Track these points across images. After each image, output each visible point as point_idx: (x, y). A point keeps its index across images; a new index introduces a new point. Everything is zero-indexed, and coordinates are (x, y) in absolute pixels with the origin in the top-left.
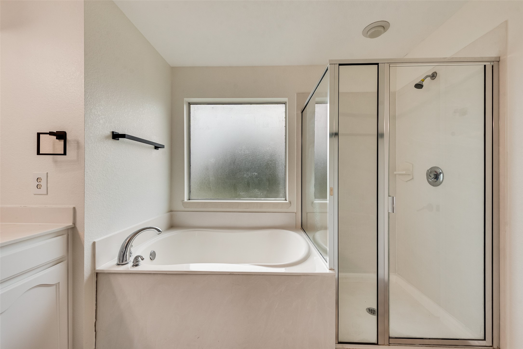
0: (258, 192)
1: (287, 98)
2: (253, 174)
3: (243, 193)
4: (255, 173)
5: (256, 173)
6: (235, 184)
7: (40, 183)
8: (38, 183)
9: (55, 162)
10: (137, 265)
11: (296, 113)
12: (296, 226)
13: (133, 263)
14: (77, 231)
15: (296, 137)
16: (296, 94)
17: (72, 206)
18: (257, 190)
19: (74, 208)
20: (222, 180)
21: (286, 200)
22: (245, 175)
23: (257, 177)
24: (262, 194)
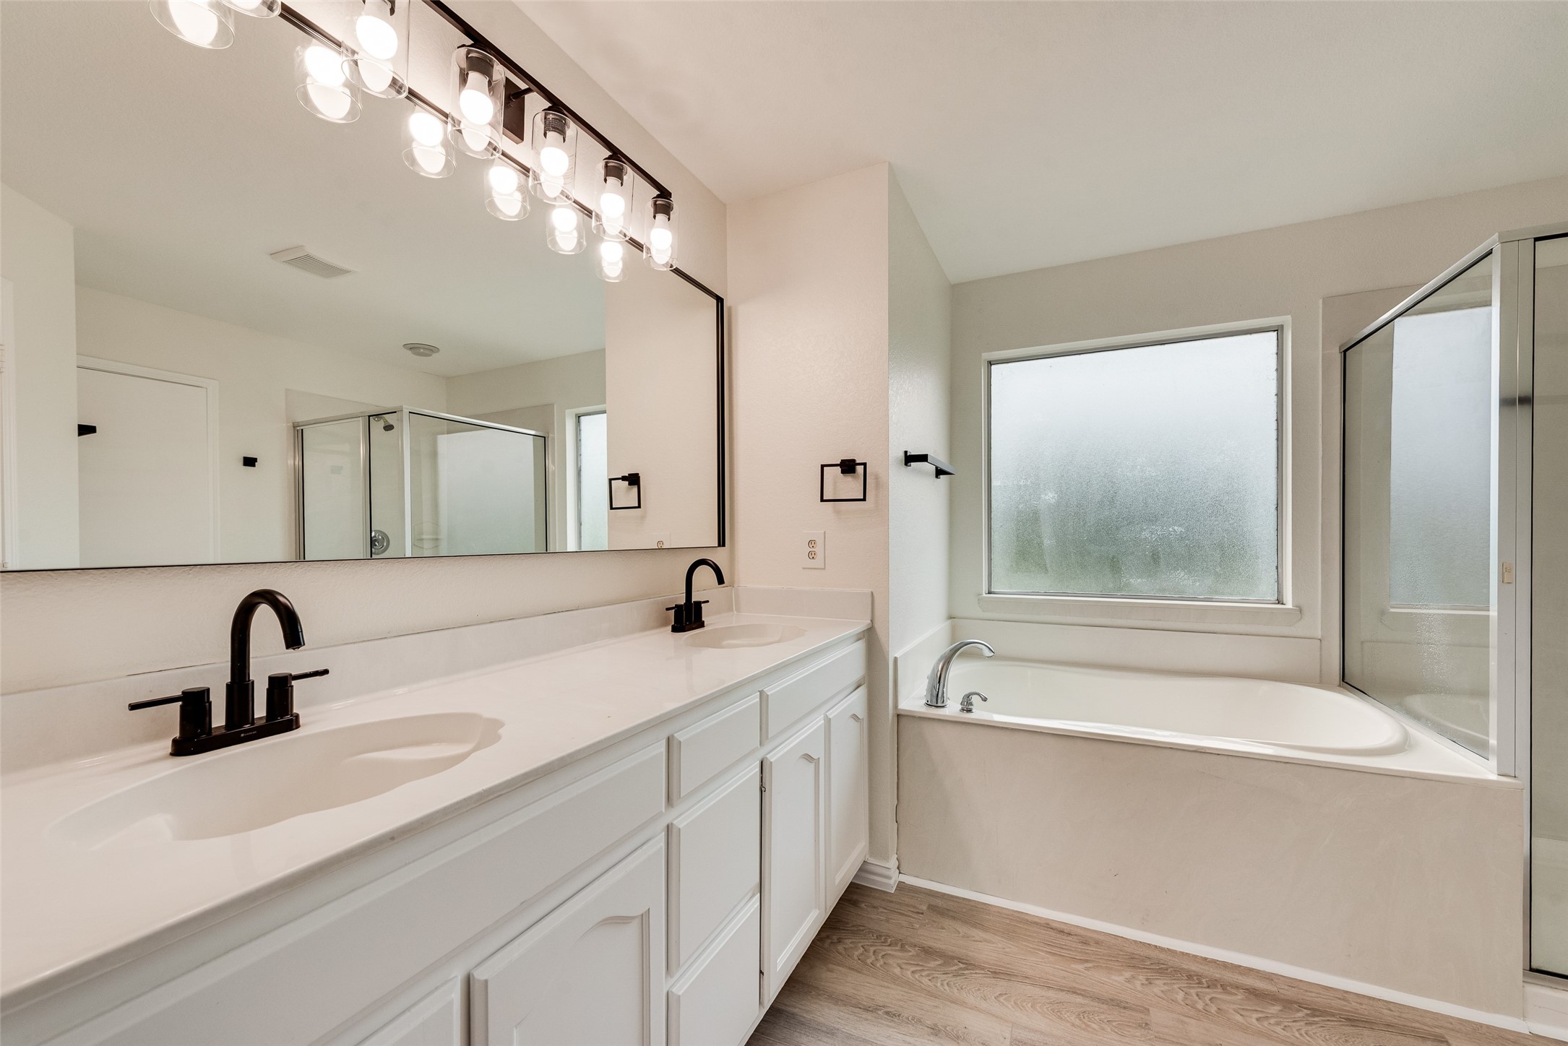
0: (1185, 579)
1: (1289, 316)
2: (1171, 529)
3: (1139, 580)
4: (1176, 528)
5: (1179, 526)
6: (1113, 557)
7: (813, 549)
8: (811, 550)
9: (838, 512)
10: (969, 711)
11: (1321, 356)
12: (1321, 677)
13: (961, 704)
14: (876, 634)
15: (1321, 423)
16: (1321, 301)
17: (869, 590)
18: (1182, 574)
19: (872, 593)
20: (1077, 547)
21: (1282, 604)
22: (1145, 534)
23: (1182, 538)
24: (1198, 584)
